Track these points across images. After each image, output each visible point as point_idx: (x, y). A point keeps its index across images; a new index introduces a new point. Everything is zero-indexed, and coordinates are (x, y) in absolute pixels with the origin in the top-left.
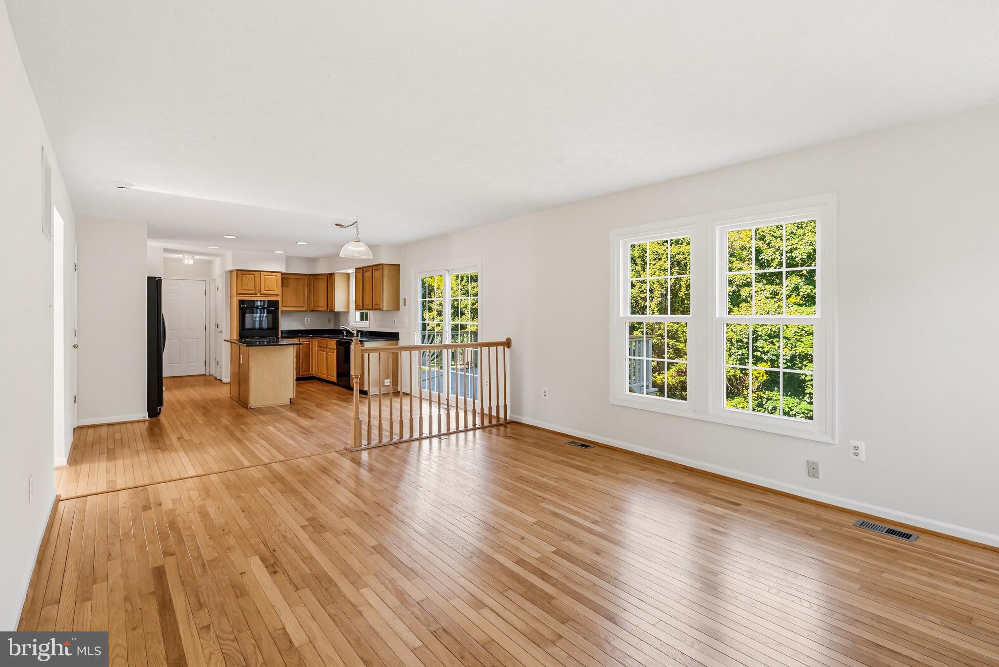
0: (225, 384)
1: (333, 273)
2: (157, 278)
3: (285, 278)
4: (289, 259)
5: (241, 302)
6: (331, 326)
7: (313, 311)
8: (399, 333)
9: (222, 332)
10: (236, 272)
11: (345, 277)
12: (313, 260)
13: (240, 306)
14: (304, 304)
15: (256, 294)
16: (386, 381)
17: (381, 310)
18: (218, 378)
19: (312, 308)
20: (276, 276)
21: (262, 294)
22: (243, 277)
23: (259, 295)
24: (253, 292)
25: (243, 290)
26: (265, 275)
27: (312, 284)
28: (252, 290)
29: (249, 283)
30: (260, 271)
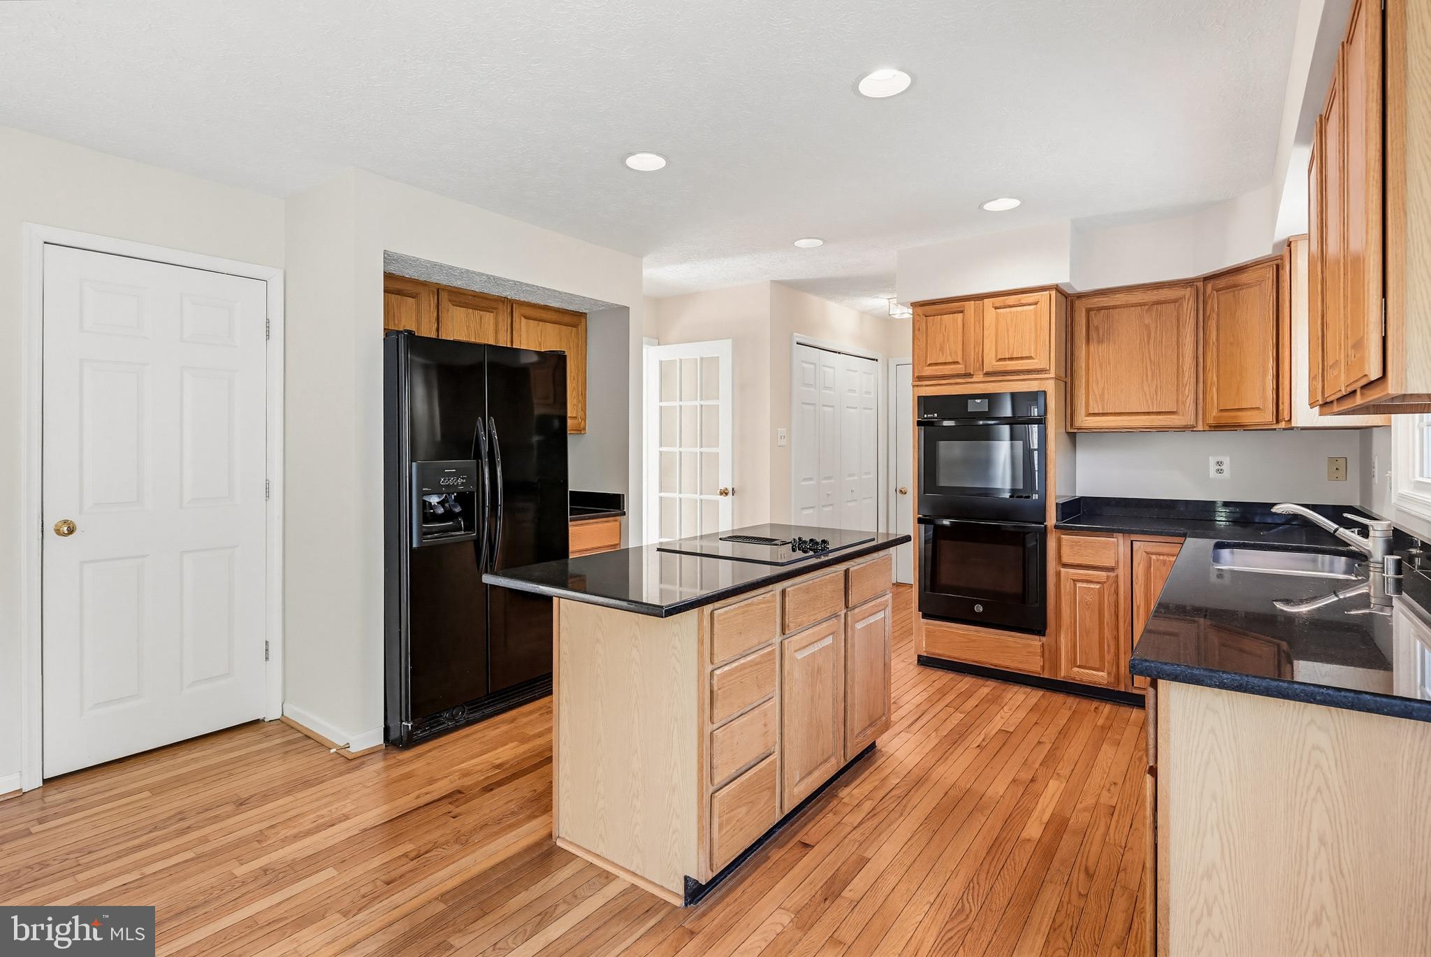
5: (925, 403)
13: (922, 418)
14: (1179, 402)
15: (969, 375)
19: (1214, 415)
20: (1036, 304)
21: (987, 374)
22: (930, 325)
23: (979, 377)
24: (960, 369)
25: (930, 365)
26: (998, 305)
27: (1215, 316)
28: (957, 363)
29: (948, 340)
30: (980, 297)
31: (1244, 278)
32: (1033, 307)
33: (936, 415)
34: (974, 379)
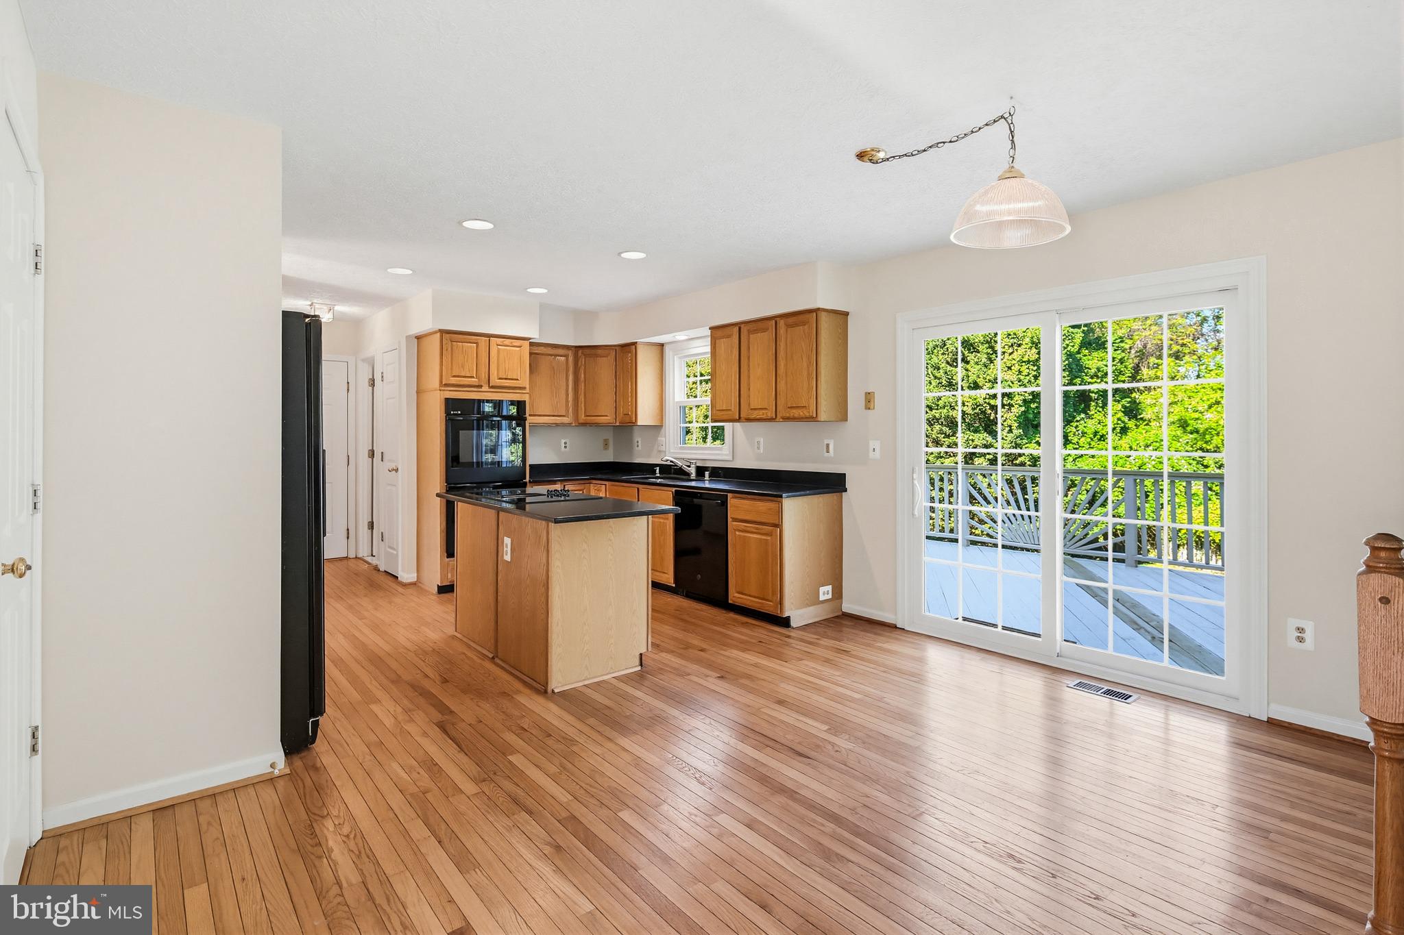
0: (405, 585)
1: (634, 344)
2: (307, 316)
3: (538, 352)
4: (545, 310)
5: (450, 404)
6: (608, 457)
7: (584, 424)
8: (845, 474)
9: (397, 470)
10: (438, 335)
11: (656, 350)
12: (584, 316)
13: (448, 413)
14: (567, 410)
15: (481, 386)
16: (822, 589)
17: (813, 419)
18: (382, 569)
19: (582, 418)
20: (520, 347)
21: (493, 387)
22: (455, 348)
23: (485, 388)
24: (474, 381)
25: (454, 376)
26: (499, 343)
27: (583, 367)
28: (473, 377)
29: (467, 361)
30: (489, 336)
31: (599, 352)
32: (518, 349)
33: (459, 412)
34: (483, 389)
